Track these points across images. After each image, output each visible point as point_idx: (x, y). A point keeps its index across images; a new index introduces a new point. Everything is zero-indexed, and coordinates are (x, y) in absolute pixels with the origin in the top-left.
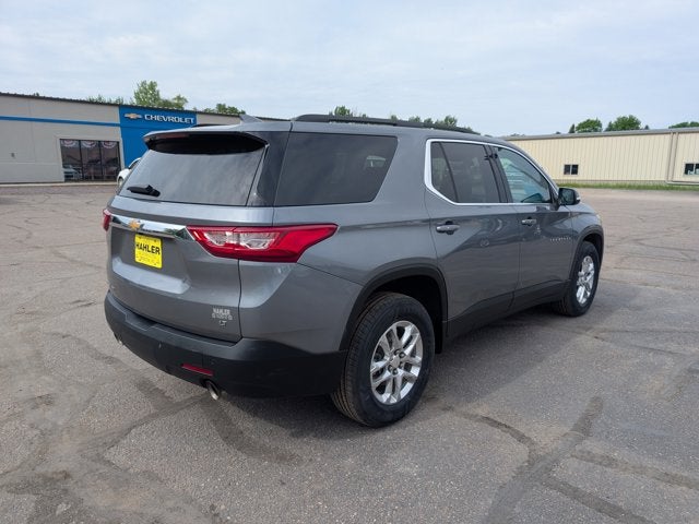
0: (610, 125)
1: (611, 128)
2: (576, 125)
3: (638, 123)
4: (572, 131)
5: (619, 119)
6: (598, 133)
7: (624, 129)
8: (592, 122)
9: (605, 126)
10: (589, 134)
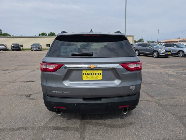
0: (49, 34)
1: (49, 35)
2: (40, 34)
3: (55, 34)
4: (39, 36)
5: (50, 33)
6: (46, 36)
7: (52, 35)
8: (44, 33)
9: (47, 35)
10: (43, 36)
